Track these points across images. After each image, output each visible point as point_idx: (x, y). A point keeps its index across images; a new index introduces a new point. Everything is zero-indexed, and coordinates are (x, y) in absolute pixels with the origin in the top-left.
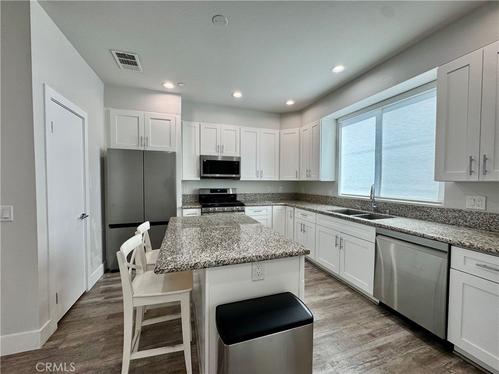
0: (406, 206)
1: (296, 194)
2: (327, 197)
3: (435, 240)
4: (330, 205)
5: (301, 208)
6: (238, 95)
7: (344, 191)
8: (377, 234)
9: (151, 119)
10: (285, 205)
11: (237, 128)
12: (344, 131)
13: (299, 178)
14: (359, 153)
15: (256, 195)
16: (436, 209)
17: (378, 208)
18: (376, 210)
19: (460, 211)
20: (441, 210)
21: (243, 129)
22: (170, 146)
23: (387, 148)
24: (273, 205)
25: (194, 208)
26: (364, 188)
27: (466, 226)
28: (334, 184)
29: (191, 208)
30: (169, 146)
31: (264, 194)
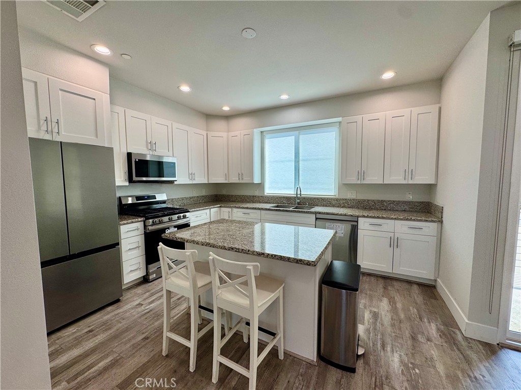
0: (318, 199)
1: (216, 196)
2: (253, 196)
3: (352, 216)
4: (258, 203)
5: (238, 208)
6: (185, 88)
7: (269, 191)
8: (317, 219)
9: (61, 90)
10: (220, 207)
11: (168, 123)
12: (268, 143)
13: (228, 180)
14: (282, 162)
15: (183, 199)
16: (334, 199)
17: (300, 202)
18: (299, 204)
19: (346, 199)
20: (337, 200)
21: (175, 125)
22: (97, 137)
23: (303, 160)
24: (210, 209)
25: (136, 222)
26: (287, 188)
27: (348, 207)
28: (261, 186)
29: (133, 222)
30: (95, 138)
31: (191, 198)
